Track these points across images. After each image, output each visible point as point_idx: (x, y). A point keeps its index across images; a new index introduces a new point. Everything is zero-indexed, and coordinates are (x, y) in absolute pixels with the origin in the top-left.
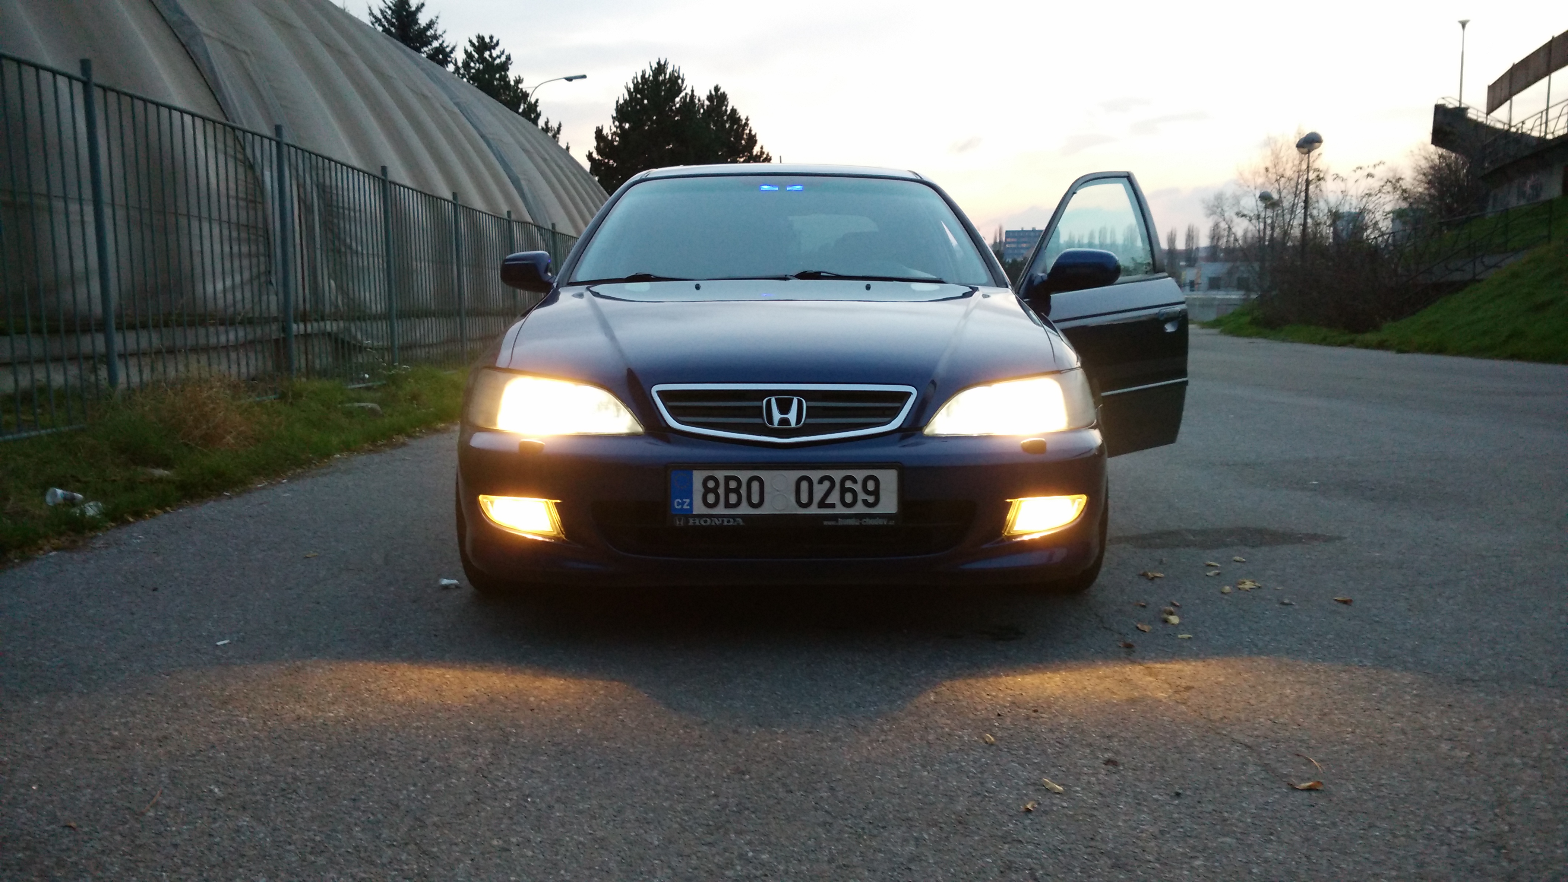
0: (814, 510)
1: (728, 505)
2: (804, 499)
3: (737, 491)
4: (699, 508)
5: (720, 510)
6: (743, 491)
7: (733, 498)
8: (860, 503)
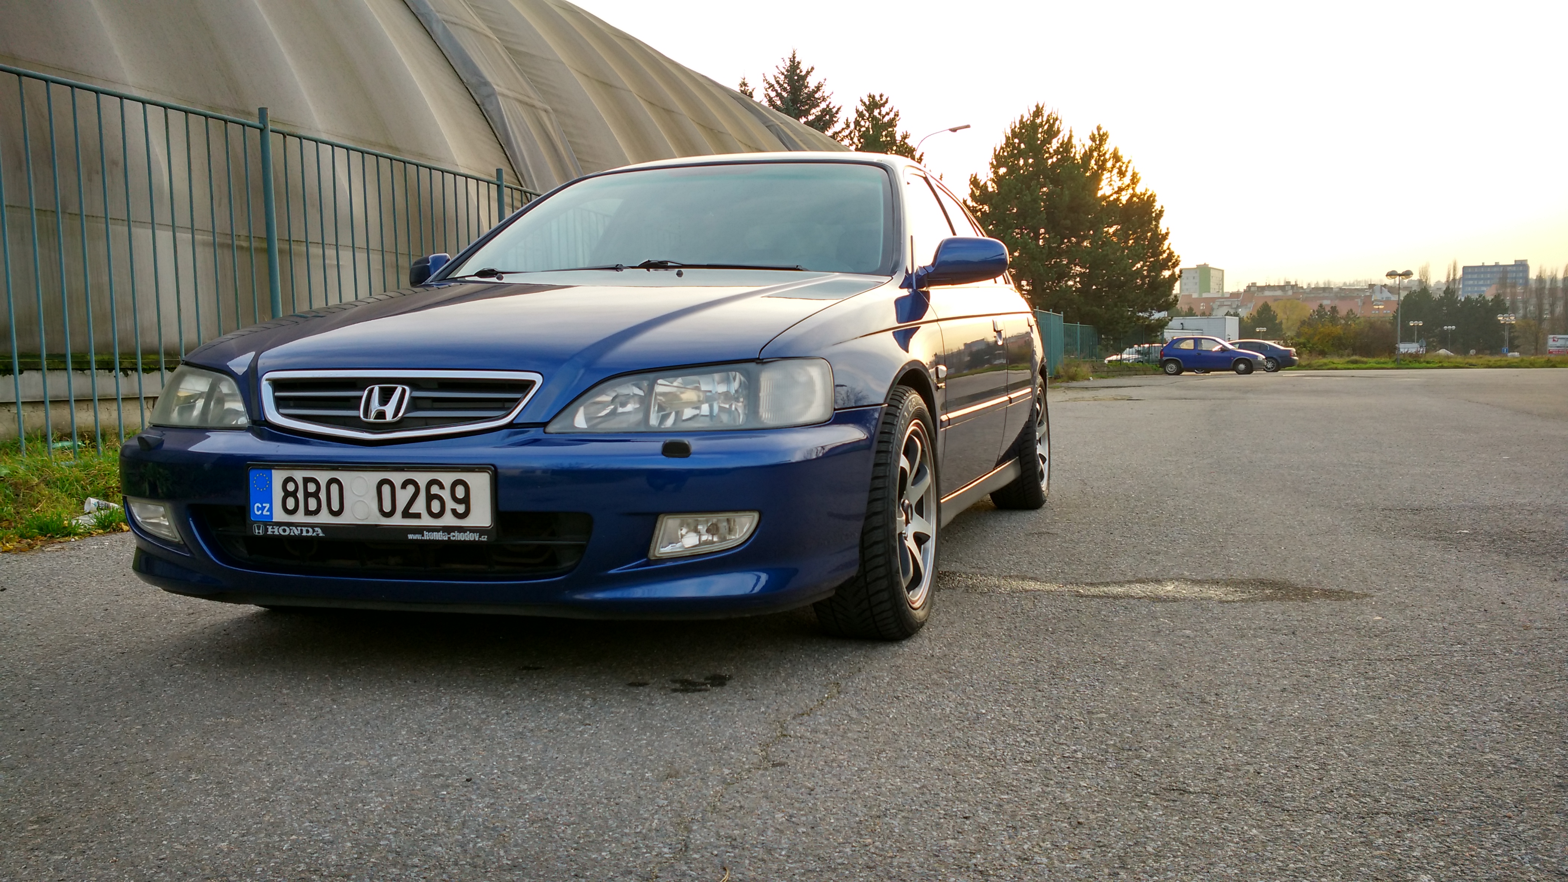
0: (398, 520)
1: (308, 512)
2: (387, 508)
3: (316, 495)
4: (279, 515)
5: (300, 517)
6: (323, 495)
7: (313, 504)
8: (448, 513)
